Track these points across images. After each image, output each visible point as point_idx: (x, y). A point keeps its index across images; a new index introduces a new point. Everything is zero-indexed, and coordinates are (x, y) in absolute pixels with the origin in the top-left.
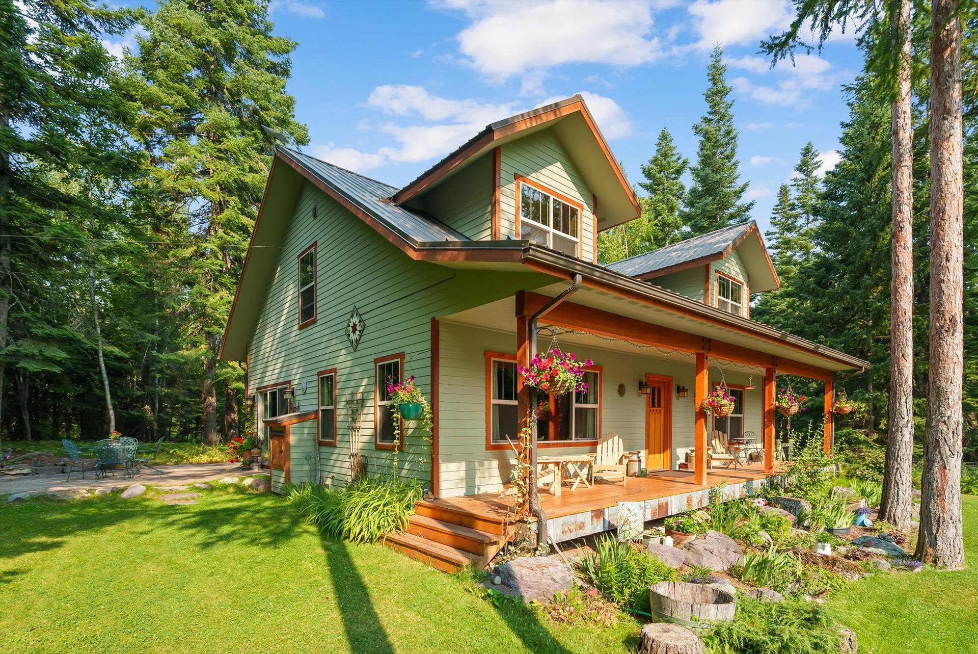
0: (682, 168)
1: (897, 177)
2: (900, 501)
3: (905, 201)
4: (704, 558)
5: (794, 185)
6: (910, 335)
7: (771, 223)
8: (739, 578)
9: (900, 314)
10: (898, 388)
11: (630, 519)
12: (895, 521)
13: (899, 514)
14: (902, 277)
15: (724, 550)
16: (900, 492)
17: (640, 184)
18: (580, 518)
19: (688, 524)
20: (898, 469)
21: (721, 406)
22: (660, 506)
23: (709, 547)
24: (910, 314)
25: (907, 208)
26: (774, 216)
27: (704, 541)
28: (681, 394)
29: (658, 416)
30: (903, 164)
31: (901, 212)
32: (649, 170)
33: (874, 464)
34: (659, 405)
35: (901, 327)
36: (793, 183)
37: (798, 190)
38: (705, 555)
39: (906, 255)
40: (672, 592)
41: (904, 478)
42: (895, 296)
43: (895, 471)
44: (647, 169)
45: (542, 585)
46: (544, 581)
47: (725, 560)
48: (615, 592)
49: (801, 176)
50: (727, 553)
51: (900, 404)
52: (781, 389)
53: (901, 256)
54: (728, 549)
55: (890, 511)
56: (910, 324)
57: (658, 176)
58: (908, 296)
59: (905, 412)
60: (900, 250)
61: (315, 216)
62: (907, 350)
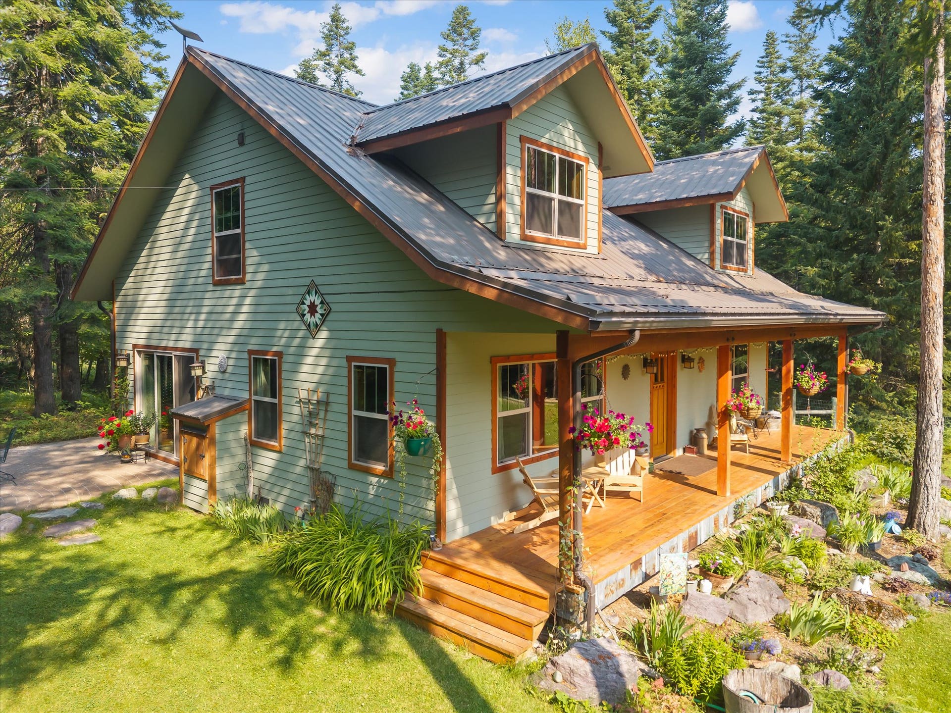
0: (655, 16)
1: (929, 143)
2: (930, 507)
3: (937, 172)
4: (749, 610)
5: (786, 42)
6: (940, 321)
7: (756, 79)
8: (787, 631)
9: (930, 298)
10: (929, 381)
11: (673, 573)
12: (925, 529)
13: (928, 521)
14: (933, 256)
15: (767, 598)
16: (930, 497)
17: (603, 33)
18: (620, 575)
19: (727, 566)
20: (927, 471)
21: (748, 411)
22: (690, 538)
23: (753, 596)
24: (940, 299)
25: (939, 179)
26: (758, 70)
27: (747, 589)
28: (687, 364)
29: (661, 391)
30: (936, 130)
31: (932, 183)
32: (615, 17)
33: (893, 438)
34: (662, 379)
35: (931, 313)
36: (784, 39)
37: (790, 48)
38: (749, 606)
39: (937, 232)
40: (741, 680)
41: (934, 481)
42: (926, 277)
43: (925, 473)
44: (612, 15)
45: (608, 681)
46: (609, 676)
47: (769, 609)
48: (682, 681)
49: (794, 31)
50: (770, 601)
51: (930, 399)
52: (801, 366)
53: (932, 234)
54: (771, 596)
55: (920, 518)
56: (941, 310)
57: (626, 25)
58: (939, 279)
59: (935, 408)
60: (931, 226)
61: (241, 143)
62: (937, 339)
